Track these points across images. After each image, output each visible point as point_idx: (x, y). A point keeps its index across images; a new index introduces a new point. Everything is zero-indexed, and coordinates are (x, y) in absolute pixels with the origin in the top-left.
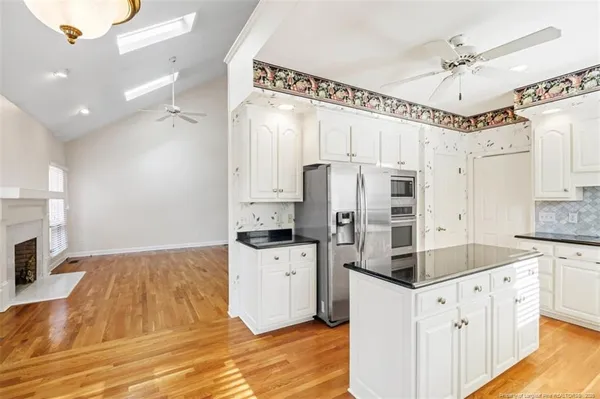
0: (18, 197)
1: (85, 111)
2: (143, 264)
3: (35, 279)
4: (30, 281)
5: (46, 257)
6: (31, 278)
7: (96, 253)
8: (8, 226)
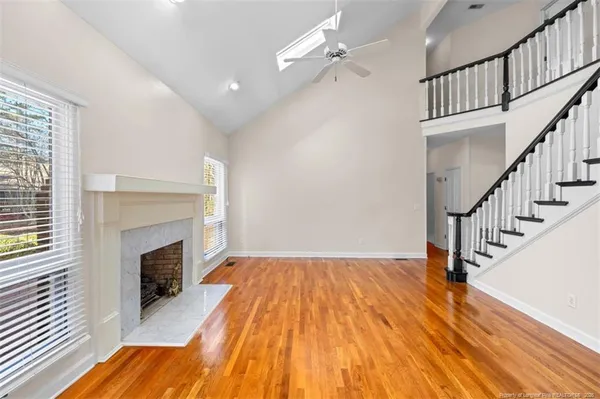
0: (113, 189)
1: (235, 86)
2: (295, 283)
3: (180, 290)
4: (173, 294)
5: (197, 262)
6: (175, 290)
7: (255, 254)
8: (122, 232)
